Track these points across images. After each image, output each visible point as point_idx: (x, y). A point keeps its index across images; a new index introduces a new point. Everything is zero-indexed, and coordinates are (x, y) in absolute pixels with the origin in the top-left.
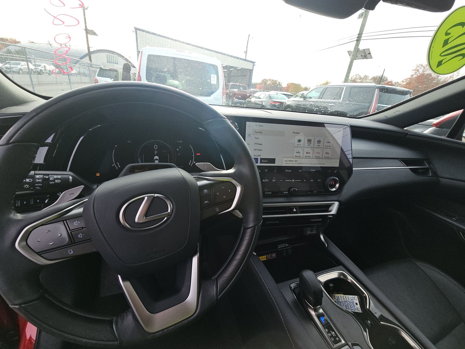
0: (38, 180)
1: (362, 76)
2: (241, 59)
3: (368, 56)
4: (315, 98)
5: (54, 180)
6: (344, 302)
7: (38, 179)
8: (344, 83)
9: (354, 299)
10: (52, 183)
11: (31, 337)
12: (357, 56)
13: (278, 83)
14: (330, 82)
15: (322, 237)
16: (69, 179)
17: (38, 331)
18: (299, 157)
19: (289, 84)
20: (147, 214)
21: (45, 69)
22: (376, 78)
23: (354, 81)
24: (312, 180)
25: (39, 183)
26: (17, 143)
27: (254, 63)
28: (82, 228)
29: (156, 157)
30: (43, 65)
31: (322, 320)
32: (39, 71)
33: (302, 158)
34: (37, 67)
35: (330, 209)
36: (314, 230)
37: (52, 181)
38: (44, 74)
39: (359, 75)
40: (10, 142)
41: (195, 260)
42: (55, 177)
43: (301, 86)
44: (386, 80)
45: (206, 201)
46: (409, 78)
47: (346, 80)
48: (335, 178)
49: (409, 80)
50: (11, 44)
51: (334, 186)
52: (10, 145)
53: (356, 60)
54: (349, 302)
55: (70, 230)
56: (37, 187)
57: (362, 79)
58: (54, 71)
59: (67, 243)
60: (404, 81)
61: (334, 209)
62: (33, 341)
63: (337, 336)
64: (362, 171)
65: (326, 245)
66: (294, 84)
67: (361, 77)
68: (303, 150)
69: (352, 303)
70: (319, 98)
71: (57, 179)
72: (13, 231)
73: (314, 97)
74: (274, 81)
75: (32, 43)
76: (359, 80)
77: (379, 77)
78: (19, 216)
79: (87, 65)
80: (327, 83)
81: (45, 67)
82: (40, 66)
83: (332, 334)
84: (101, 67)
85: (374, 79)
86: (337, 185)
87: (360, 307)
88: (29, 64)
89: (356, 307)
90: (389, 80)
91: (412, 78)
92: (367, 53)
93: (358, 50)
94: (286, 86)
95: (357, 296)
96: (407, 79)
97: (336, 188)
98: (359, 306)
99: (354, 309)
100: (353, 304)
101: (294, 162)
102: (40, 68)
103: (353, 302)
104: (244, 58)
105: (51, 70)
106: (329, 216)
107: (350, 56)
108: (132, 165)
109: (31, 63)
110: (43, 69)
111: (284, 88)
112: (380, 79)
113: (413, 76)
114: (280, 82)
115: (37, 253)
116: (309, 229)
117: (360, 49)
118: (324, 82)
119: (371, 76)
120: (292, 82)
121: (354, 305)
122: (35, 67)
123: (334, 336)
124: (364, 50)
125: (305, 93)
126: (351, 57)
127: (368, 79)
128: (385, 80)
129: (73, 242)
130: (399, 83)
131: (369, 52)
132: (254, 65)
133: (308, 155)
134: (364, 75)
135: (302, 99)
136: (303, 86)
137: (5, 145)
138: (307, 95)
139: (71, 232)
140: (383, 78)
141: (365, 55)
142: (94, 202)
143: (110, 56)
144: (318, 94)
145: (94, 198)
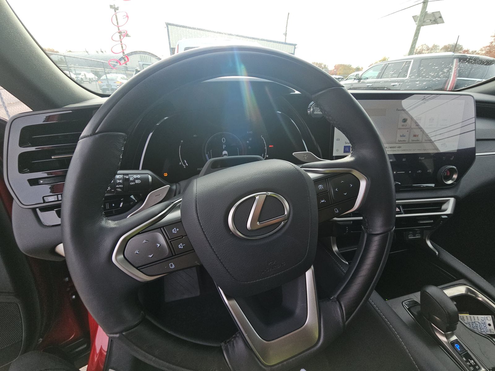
0: (118, 181)
1: (430, 46)
2: (280, 43)
3: (439, 20)
4: (373, 78)
5: (134, 181)
6: (471, 324)
7: (119, 179)
8: (409, 55)
9: (486, 319)
10: (132, 183)
11: (101, 348)
12: (424, 22)
13: (323, 66)
14: (389, 58)
15: (429, 243)
16: (148, 179)
17: (110, 341)
18: (404, 142)
19: (336, 65)
20: (260, 217)
21: (86, 78)
22: (448, 47)
23: (420, 53)
24: (419, 171)
25: (119, 184)
26: (103, 132)
27: (295, 45)
28: (181, 237)
29: (225, 152)
30: (83, 73)
31: (458, 347)
32: (80, 80)
33: (407, 143)
34: (78, 76)
35: (444, 207)
36: (418, 233)
37: (132, 181)
38: (85, 83)
39: (426, 44)
40: (97, 131)
41: (309, 275)
42: (135, 176)
43: (352, 67)
44: (461, 49)
45: (322, 200)
46: (488, 45)
47: (411, 53)
48: (451, 167)
49: (488, 48)
50: (52, 53)
51: (450, 178)
52: (97, 136)
53: (423, 26)
54: (478, 324)
55: (169, 239)
56: (118, 189)
57: (430, 49)
58: (94, 79)
59: (167, 255)
60: (483, 49)
61: (449, 207)
62: (103, 352)
63: (476, 364)
64: (484, 157)
65: (437, 253)
66: (344, 65)
67: (428, 47)
68: (410, 133)
69: (482, 325)
70: (378, 77)
71: (137, 179)
72: (108, 242)
73: (371, 77)
74: (318, 64)
75: (70, 52)
76: (425, 52)
77: (453, 46)
78: (111, 224)
79: (124, 69)
80: (384, 60)
81: (85, 75)
82: (80, 74)
83: (471, 362)
84: (137, 69)
85: (446, 49)
86: (455, 176)
87: (494, 329)
88: (71, 73)
89: (488, 329)
90: (465, 48)
91: (491, 46)
92: (437, 16)
93: (426, 13)
94: (334, 68)
95: (490, 316)
96: (486, 47)
97: (452, 180)
98: (492, 326)
99: (485, 331)
100: (485, 325)
101: (396, 149)
102: (80, 76)
103: (485, 323)
104: (284, 41)
105: (91, 78)
106: (443, 217)
107: (415, 22)
108: (214, 160)
109: (72, 72)
110: (83, 77)
111: (331, 71)
112: (455, 48)
113: (493, 43)
114: (325, 65)
115: (137, 268)
116: (411, 233)
117: (428, 12)
118: (381, 58)
119: (441, 46)
120: (341, 64)
121: (485, 327)
122: (76, 76)
123: (473, 364)
124: (433, 13)
125: (360, 73)
126: (417, 23)
127: (439, 49)
128: (459, 49)
129: (174, 255)
130: (477, 52)
131: (440, 16)
132: (295, 48)
133: (415, 138)
134: (432, 45)
135: (356, 81)
136: (354, 66)
137: (91, 135)
138: (363, 76)
139: (171, 242)
140: (457, 47)
141: (434, 19)
142: (196, 204)
143: (144, 57)
144: (376, 74)
145: (195, 198)
